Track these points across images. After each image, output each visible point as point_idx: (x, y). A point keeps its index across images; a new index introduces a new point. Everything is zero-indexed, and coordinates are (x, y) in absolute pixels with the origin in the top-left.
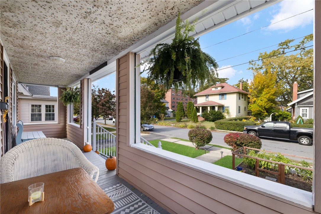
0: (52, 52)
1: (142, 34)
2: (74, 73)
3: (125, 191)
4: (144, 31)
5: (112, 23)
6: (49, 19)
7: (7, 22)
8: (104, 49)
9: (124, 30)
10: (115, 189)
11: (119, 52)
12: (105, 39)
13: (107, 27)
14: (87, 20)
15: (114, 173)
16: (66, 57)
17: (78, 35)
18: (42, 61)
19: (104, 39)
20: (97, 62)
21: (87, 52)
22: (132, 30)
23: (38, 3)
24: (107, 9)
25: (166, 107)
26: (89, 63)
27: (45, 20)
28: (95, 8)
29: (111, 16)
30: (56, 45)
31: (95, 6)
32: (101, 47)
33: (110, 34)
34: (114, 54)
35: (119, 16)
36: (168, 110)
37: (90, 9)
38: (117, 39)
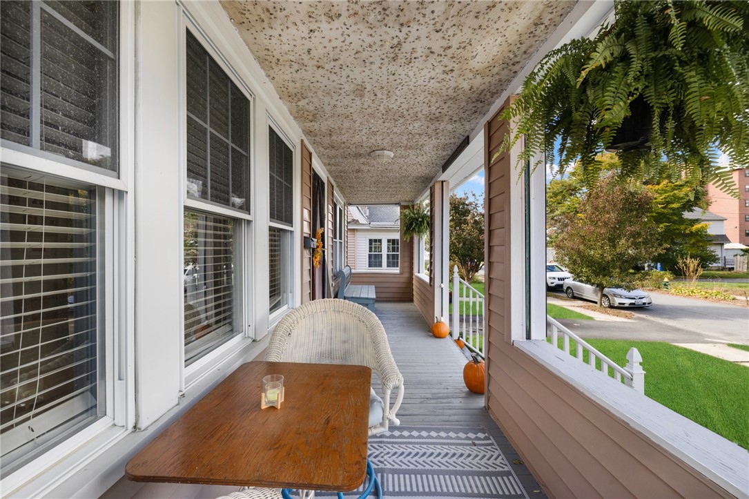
0: (371, 144)
1: (532, 35)
2: (415, 174)
3: (493, 458)
4: (536, 24)
5: (450, 45)
6: (346, 87)
7: (305, 115)
8: (454, 110)
9: (479, 47)
10: (470, 442)
11: (487, 107)
12: (447, 86)
13: (440, 58)
14: (399, 61)
15: (481, 402)
16: (393, 147)
17: (397, 98)
18: (363, 164)
19: (444, 89)
20: (448, 141)
21: (422, 127)
22: (500, 39)
23: (326, 69)
24: (427, 19)
25: (709, 236)
26: (435, 149)
27: (342, 91)
28: (405, 29)
29: (441, 30)
30: (372, 130)
31: (402, 25)
32: (445, 106)
33: (452, 70)
34: (477, 114)
35: (455, 20)
36: (722, 244)
37: (397, 36)
38: (473, 77)
